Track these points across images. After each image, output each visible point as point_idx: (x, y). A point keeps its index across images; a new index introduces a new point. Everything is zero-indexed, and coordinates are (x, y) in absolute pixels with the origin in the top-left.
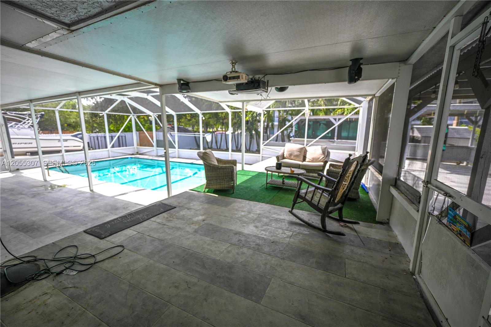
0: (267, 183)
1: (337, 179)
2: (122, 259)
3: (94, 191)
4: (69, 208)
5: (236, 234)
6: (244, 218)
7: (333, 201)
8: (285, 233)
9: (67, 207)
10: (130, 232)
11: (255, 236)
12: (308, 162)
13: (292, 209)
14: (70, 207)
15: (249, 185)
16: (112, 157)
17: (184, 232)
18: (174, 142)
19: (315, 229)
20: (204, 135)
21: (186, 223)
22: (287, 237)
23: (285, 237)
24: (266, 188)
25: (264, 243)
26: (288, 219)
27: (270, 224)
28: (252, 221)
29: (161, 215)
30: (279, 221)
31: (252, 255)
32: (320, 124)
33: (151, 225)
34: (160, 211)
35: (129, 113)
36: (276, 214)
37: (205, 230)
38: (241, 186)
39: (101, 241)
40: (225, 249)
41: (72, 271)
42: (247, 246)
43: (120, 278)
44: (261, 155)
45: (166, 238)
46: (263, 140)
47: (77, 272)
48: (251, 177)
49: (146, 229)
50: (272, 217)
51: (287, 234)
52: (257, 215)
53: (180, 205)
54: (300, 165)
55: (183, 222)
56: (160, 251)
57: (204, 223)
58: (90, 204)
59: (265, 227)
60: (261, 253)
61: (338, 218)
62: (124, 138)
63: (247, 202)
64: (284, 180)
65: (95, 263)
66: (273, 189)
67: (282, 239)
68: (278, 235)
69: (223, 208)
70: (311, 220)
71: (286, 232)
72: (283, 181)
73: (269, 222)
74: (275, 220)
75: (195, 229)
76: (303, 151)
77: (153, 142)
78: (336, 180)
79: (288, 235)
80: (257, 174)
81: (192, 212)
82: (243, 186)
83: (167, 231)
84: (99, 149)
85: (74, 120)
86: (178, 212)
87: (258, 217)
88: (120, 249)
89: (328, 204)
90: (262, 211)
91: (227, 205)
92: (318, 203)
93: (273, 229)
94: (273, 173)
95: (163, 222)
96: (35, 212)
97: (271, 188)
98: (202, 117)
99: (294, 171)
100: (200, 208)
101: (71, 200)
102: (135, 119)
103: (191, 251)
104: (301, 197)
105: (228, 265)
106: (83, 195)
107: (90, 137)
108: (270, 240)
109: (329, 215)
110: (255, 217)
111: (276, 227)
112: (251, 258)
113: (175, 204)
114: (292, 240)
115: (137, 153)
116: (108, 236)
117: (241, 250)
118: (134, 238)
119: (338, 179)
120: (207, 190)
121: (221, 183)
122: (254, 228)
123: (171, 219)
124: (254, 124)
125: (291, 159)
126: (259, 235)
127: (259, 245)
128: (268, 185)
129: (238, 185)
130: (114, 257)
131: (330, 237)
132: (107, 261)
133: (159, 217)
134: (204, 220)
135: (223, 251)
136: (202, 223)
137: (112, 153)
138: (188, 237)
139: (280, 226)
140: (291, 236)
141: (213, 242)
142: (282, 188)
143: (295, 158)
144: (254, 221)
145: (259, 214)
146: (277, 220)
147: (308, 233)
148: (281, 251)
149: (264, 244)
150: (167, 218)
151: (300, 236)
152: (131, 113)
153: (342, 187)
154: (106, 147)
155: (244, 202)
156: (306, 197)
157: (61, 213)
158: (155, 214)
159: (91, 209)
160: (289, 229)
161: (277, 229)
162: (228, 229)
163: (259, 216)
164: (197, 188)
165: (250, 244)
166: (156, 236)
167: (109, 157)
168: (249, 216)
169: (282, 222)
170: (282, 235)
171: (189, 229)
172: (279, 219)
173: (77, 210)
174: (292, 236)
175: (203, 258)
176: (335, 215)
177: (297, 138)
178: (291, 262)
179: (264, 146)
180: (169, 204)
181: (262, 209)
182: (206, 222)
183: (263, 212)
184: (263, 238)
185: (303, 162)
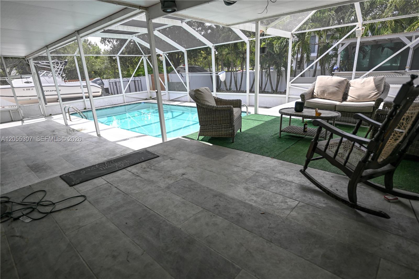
0: (281, 131)
1: (382, 123)
2: (78, 211)
3: (101, 135)
4: (75, 152)
5: (215, 196)
6: (234, 176)
7: (373, 159)
8: (286, 202)
9: (75, 150)
10: (100, 181)
11: (240, 202)
12: (350, 101)
13: (306, 167)
14: (77, 150)
15: (258, 133)
16: (127, 103)
17: (155, 186)
18: (186, 83)
19: (337, 201)
20: (217, 74)
21: (162, 175)
22: (287, 209)
23: (284, 207)
24: (280, 137)
25: (250, 214)
26: (297, 182)
27: (268, 186)
28: (244, 180)
29: (140, 164)
30: (284, 183)
31: (226, 228)
32: (383, 49)
33: (124, 175)
34: (140, 160)
35: (141, 55)
36: (282, 173)
37: (180, 187)
38: (247, 133)
39: (70, 188)
40: (194, 215)
41: (28, 218)
42: (224, 215)
43: (65, 233)
44: (287, 96)
45: (132, 192)
46: (291, 76)
47: (31, 220)
48: (263, 122)
49: (117, 179)
50: (275, 178)
51: (289, 203)
52: (255, 173)
53: (165, 154)
54: (335, 106)
55: (159, 174)
56: (118, 208)
57: (182, 178)
58: (94, 148)
59: (258, 190)
60: (239, 228)
61: (384, 187)
62: (139, 82)
63: (247, 154)
64: (306, 126)
65: (51, 212)
66: (289, 139)
67: (278, 211)
68: (274, 204)
69: (213, 160)
70: (335, 186)
71: (288, 200)
72: (305, 128)
73: (268, 184)
74: (277, 181)
75: (169, 185)
76: (344, 85)
77: (165, 85)
78: (380, 124)
79: (290, 205)
80: (273, 119)
81: (174, 163)
82: (249, 134)
83: (137, 184)
84: (118, 94)
85: (99, 67)
86: (159, 162)
87: (254, 175)
88: (81, 199)
89: (363, 164)
90: (263, 167)
91: (219, 156)
92: (346, 162)
93: (271, 194)
94: (292, 117)
95: (137, 173)
96: (49, 154)
97: (288, 137)
98: (215, 52)
99: (321, 114)
100: (186, 159)
101: (80, 144)
102: (147, 60)
103: (152, 212)
104: (320, 152)
105: (188, 238)
106: (90, 139)
107: (110, 83)
108: (260, 210)
109: (368, 181)
110: (251, 174)
111: (275, 192)
112: (223, 232)
113: (160, 152)
114: (294, 213)
115: (151, 97)
116: (78, 184)
117: (214, 219)
118: (100, 188)
119: (384, 123)
120: (201, 137)
121: (217, 129)
122: (243, 190)
123: (148, 170)
124: (284, 57)
125: (324, 99)
126: (247, 201)
127: (240, 215)
128: (282, 133)
129: (243, 132)
130: (71, 208)
131: (361, 216)
132: (62, 212)
133: (137, 166)
134: (184, 174)
135: (190, 217)
136: (180, 177)
137: (127, 98)
138: (156, 193)
139: (282, 191)
140: (294, 208)
141: (183, 203)
142: (303, 137)
143: (330, 96)
144: (247, 180)
145: (257, 172)
146: (280, 182)
147: (324, 206)
148: (271, 228)
149: (248, 215)
150: (145, 168)
151: (308, 209)
152: (142, 54)
153: (391, 136)
154: (121, 93)
155: (243, 154)
156: (327, 150)
157: (68, 156)
158: (133, 163)
159: (92, 154)
160: (294, 197)
161: (276, 195)
162: (208, 188)
163: (257, 174)
164: (192, 134)
165: (229, 212)
166: (122, 188)
167: (124, 103)
168: (243, 173)
169: (286, 185)
170: (281, 204)
171: (162, 184)
172: (283, 181)
173: (81, 154)
174: (296, 208)
175: (161, 223)
176: (379, 181)
177: (343, 71)
178: (281, 249)
179: (292, 83)
180: (153, 153)
181: (264, 165)
182: (185, 176)
183: (264, 169)
184: (251, 205)
185: (341, 102)
